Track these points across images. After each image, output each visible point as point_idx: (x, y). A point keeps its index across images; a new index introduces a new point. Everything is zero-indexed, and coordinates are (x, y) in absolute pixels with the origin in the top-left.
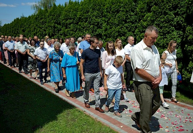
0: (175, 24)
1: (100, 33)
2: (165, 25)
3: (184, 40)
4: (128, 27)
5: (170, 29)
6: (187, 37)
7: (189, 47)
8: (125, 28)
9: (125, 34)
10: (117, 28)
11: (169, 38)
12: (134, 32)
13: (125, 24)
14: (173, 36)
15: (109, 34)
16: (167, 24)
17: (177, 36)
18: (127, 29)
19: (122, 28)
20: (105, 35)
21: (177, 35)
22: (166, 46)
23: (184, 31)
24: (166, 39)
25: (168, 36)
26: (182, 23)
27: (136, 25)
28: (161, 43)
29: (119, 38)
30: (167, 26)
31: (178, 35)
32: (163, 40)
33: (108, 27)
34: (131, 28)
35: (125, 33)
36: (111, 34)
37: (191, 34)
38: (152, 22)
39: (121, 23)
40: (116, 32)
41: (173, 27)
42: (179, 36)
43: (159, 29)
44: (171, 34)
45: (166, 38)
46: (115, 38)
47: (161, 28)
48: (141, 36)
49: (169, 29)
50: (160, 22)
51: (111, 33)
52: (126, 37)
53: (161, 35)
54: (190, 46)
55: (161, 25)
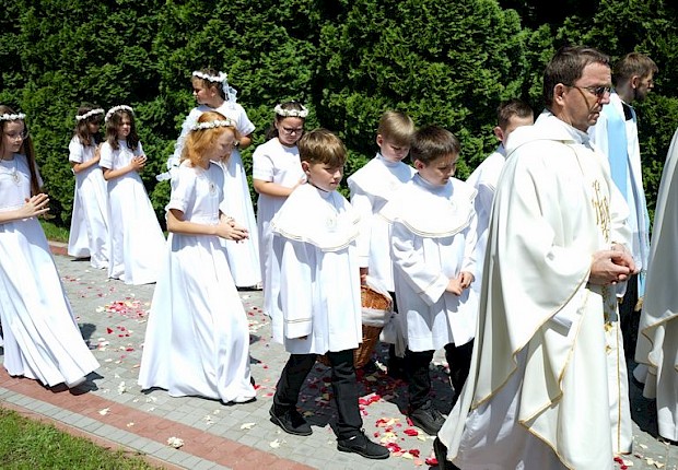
0: (288, 15)
1: (16, 50)
2: (254, 18)
3: (317, 72)
4: (124, 24)
5: (272, 32)
6: (326, 59)
7: (333, 95)
8: (113, 30)
9: (115, 54)
10: (78, 30)
11: (272, 68)
12: (148, 46)
13: (110, 13)
14: (284, 60)
15: (48, 56)
16: (259, 15)
17: (298, 59)
18: (122, 35)
19: (101, 32)
20: (31, 59)
21: (297, 55)
22: (265, 96)
23: (316, 42)
24: (261, 70)
25: (269, 60)
26: (307, 11)
27: (154, 18)
28: (246, 85)
29: (93, 69)
30: (261, 24)
31: (300, 55)
32: (253, 73)
33: (43, 26)
34: (135, 32)
35: (116, 50)
36: (57, 57)
37: (335, 50)
38: (205, 7)
39: (95, 11)
40: (78, 47)
41: (283, 28)
42: (304, 57)
43: (233, 32)
44: (277, 51)
45: (262, 66)
46: (77, 72)
47: (241, 31)
48: (173, 62)
49: (267, 33)
50: (235, 7)
51: (57, 50)
52: (121, 64)
53: (244, 57)
54: (337, 92)
55: (240, 18)
